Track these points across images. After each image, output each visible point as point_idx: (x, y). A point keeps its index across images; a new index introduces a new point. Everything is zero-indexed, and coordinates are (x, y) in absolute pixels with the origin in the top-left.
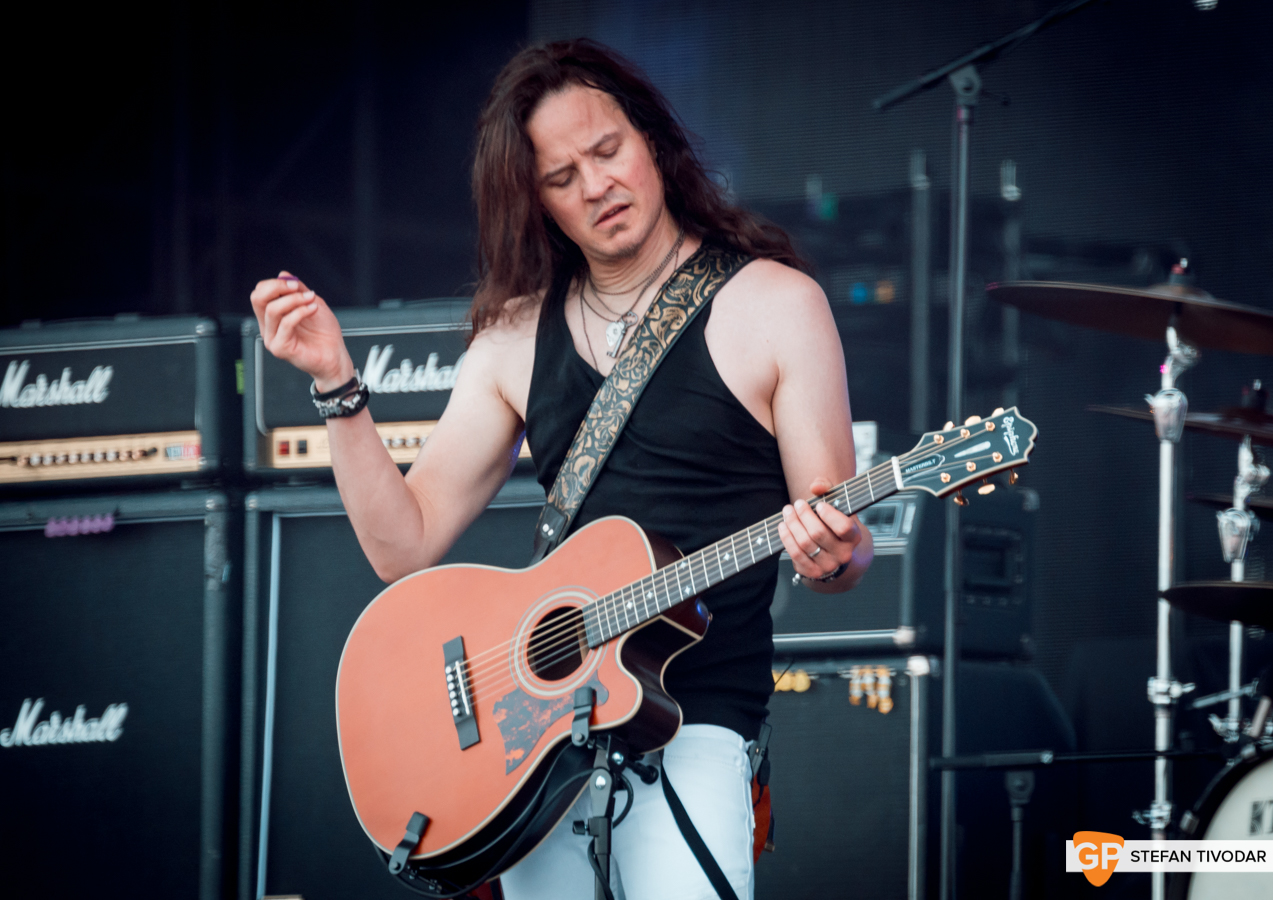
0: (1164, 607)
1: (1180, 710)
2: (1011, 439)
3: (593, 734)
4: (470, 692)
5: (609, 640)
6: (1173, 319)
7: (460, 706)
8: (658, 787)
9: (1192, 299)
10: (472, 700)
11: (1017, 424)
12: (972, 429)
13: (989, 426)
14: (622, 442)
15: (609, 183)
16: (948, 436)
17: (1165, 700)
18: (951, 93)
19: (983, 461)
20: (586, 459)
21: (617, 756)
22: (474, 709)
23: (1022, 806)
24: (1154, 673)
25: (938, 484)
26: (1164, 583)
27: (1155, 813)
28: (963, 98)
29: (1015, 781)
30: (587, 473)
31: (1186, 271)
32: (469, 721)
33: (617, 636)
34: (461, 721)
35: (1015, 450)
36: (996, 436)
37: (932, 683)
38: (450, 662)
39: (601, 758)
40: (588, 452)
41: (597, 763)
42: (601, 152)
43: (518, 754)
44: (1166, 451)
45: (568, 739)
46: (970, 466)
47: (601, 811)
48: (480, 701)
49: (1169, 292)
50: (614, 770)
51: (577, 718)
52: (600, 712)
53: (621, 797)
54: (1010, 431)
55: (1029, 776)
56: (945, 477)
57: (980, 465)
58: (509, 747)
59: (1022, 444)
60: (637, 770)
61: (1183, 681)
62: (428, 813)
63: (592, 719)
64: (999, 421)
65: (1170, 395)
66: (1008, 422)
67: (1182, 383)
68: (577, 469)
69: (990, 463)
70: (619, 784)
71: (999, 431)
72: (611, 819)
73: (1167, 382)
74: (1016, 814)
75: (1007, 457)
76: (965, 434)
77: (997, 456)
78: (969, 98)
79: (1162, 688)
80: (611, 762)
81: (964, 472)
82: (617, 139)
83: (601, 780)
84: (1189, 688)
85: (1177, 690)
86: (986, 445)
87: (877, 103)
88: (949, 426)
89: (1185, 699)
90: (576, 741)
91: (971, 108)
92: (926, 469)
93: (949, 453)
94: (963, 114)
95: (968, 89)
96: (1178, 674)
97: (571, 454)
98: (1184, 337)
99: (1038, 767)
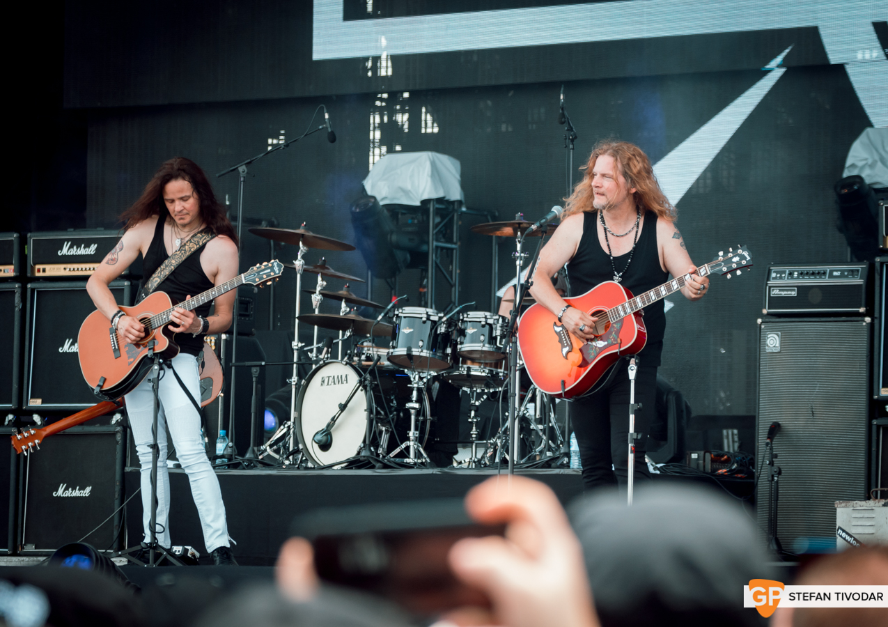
0: (297, 321)
1: (300, 350)
2: (276, 269)
3: (154, 354)
4: (117, 342)
5: (158, 327)
6: (301, 239)
7: (115, 346)
8: (171, 370)
9: (307, 234)
10: (118, 344)
11: (278, 264)
12: (265, 266)
13: (270, 265)
14: (173, 273)
15: (182, 208)
16: (258, 268)
17: (297, 348)
18: (239, 173)
19: (268, 275)
20: (157, 279)
21: (161, 360)
22: (119, 347)
23: (256, 377)
24: (294, 340)
25: (255, 282)
26: (297, 315)
27: (293, 380)
28: (242, 175)
29: (254, 370)
30: (157, 283)
31: (305, 225)
32: (117, 351)
33: (161, 326)
34: (115, 350)
35: (277, 272)
36: (272, 268)
37: (228, 342)
38: (111, 334)
39: (156, 361)
40: (159, 277)
41: (155, 362)
42: (183, 199)
43: (132, 360)
44: (299, 276)
45: (147, 355)
46: (265, 276)
47: (156, 376)
48: (120, 345)
49: (301, 231)
50: (160, 364)
51: (149, 349)
52: (156, 348)
53: (162, 372)
54: (276, 266)
55: (258, 368)
56: (257, 280)
57: (268, 276)
58: (129, 358)
59: (279, 270)
60: (166, 365)
61: (302, 342)
62: (106, 377)
63: (153, 349)
64: (272, 263)
65: (300, 261)
66: (275, 264)
67: (303, 257)
68: (154, 281)
69: (270, 275)
70: (161, 369)
71: (273, 267)
72: (158, 379)
73: (299, 257)
74: (254, 379)
75: (275, 274)
76: (263, 267)
77: (272, 274)
78: (244, 174)
79: (296, 344)
80: (159, 362)
81: (263, 278)
82: (189, 197)
83: (156, 367)
84: (303, 344)
85: (300, 345)
86: (269, 270)
87: (217, 175)
88: (258, 265)
89: (302, 347)
90: (149, 356)
91: (244, 177)
92: (251, 277)
93: (258, 273)
94: (242, 179)
95: (243, 172)
96: (300, 340)
97: (154, 276)
98: (304, 244)
99: (261, 366)
